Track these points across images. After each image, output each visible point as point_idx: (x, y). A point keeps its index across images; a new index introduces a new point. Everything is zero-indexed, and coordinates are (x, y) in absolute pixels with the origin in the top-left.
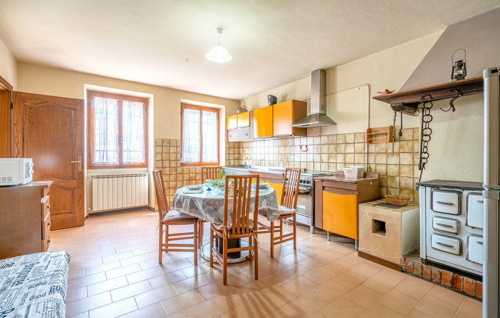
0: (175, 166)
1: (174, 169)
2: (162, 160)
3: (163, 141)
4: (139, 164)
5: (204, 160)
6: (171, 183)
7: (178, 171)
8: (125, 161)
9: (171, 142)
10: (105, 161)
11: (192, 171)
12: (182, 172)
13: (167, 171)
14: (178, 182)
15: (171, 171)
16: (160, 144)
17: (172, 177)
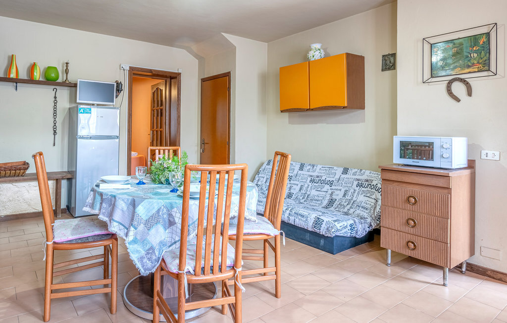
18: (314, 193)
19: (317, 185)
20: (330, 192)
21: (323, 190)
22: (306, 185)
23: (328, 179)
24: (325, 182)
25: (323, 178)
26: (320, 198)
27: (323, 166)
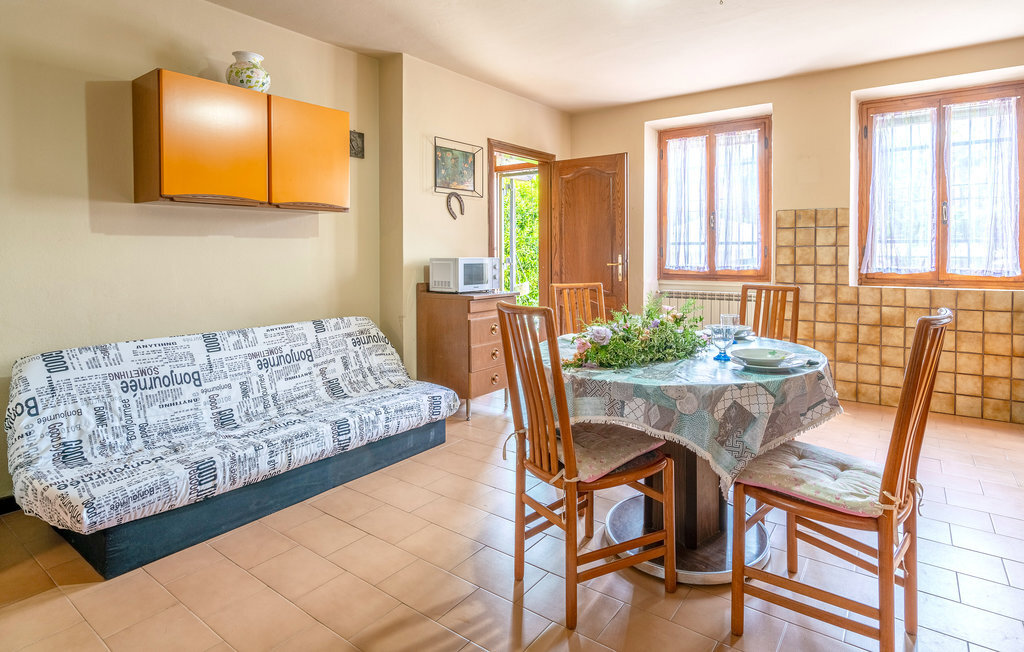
0: (833, 281)
1: (829, 290)
2: (794, 264)
3: (797, 215)
4: (750, 273)
5: (954, 267)
6: (819, 326)
7: (840, 296)
8: (720, 264)
9: (819, 216)
10: (682, 263)
11: (888, 298)
12: (854, 300)
13: (807, 293)
14: (840, 327)
15: (818, 294)
16: (788, 222)
17: (824, 312)
18: (283, 386)
19: (280, 368)
20: (316, 371)
21: (300, 373)
22: (255, 379)
23: (295, 350)
24: (292, 358)
25: (286, 351)
26: (305, 391)
27: (269, 328)
